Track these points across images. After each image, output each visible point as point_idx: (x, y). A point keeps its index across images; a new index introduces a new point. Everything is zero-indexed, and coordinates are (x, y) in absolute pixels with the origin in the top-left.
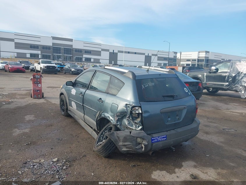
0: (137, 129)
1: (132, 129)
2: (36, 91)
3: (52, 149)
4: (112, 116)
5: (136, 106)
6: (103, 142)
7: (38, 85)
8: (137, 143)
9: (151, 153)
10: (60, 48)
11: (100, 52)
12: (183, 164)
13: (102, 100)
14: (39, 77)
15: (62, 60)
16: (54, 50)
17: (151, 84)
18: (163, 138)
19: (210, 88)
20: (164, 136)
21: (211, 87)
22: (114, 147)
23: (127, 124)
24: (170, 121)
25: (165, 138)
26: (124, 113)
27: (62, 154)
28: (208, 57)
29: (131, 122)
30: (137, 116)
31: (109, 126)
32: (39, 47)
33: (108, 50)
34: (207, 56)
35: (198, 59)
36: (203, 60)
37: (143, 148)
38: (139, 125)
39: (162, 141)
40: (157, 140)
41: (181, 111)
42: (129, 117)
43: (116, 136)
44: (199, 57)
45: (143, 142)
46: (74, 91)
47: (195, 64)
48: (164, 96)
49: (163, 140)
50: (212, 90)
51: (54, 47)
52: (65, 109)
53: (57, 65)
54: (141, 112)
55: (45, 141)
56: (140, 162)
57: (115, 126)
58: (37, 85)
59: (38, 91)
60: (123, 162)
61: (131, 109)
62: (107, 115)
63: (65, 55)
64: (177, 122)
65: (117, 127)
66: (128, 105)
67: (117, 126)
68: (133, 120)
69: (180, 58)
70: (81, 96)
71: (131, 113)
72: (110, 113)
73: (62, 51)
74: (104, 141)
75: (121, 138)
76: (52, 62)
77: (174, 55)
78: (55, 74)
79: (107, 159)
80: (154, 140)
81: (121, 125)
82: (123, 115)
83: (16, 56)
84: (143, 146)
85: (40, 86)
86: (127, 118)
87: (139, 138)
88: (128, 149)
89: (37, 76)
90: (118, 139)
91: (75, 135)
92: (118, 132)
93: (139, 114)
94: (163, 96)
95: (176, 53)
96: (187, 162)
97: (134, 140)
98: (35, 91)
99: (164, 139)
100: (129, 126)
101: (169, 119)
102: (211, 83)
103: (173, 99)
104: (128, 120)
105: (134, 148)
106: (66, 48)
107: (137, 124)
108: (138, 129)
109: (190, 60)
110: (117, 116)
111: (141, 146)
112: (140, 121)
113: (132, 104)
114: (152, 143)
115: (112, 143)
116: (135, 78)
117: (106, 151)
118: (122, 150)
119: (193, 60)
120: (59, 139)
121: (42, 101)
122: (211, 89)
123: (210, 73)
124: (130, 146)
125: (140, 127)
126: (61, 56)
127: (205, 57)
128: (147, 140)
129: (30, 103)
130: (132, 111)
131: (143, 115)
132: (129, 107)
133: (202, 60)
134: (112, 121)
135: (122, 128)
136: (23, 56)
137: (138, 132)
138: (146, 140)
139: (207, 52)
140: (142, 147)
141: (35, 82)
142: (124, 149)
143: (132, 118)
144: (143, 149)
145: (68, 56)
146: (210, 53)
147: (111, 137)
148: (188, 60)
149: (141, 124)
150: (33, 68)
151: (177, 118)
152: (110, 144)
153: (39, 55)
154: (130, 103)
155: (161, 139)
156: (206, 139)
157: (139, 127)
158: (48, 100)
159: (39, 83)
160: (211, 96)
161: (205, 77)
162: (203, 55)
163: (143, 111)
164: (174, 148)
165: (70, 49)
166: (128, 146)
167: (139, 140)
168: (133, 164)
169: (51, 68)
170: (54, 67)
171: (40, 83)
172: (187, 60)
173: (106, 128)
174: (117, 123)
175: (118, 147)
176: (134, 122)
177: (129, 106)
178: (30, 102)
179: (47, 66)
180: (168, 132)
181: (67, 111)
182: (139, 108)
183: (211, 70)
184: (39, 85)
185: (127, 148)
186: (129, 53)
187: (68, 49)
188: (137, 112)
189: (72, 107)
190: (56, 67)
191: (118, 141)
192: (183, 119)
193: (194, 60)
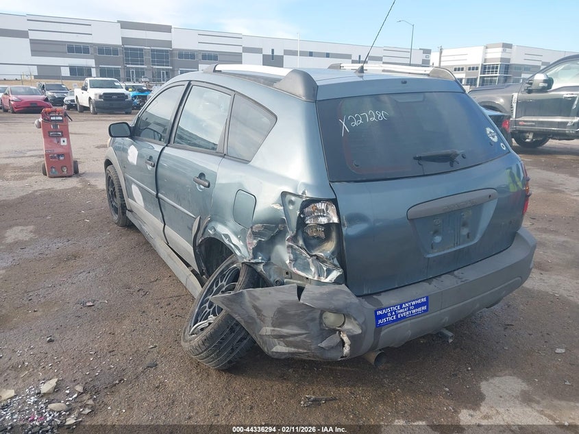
0: (323, 280)
1: (307, 278)
2: (55, 158)
3: (51, 341)
4: (236, 234)
5: (318, 201)
6: (210, 324)
7: (59, 142)
8: (322, 330)
9: (372, 357)
10: (141, 50)
11: (240, 55)
12: (484, 387)
13: (206, 181)
14: (61, 118)
15: (147, 80)
16: (127, 55)
17: (373, 116)
18: (417, 306)
19: (528, 134)
20: (419, 302)
21: (529, 132)
22: (245, 341)
23: (288, 262)
24: (440, 247)
25: (424, 308)
26: (277, 226)
27: (79, 361)
28: (509, 60)
29: (301, 254)
30: (323, 235)
31: (233, 263)
32: (91, 50)
33: (259, 51)
34: (506, 56)
35: (482, 65)
36: (497, 68)
37: (346, 345)
38: (331, 267)
39: (412, 316)
40: (397, 315)
41: (477, 207)
42: (294, 239)
43: (248, 304)
44: (485, 60)
45: (346, 326)
46: (133, 154)
47: (476, 79)
48: (420, 158)
49: (417, 314)
50: (532, 140)
51: (126, 49)
52: (118, 206)
53: (133, 91)
54: (335, 220)
55: (39, 314)
56: (337, 385)
57: (250, 267)
58: (55, 141)
59: (61, 158)
60: (278, 386)
61: (302, 212)
62: (222, 229)
63: (154, 67)
64: (461, 247)
65: (255, 271)
66: (288, 197)
67: (255, 267)
68: (309, 246)
69: (440, 64)
70: (150, 167)
71: (301, 223)
72: (232, 223)
73: (147, 57)
74: (211, 318)
75: (269, 314)
76: (116, 84)
77: (424, 56)
78: (127, 113)
79: (225, 376)
80: (385, 315)
81: (268, 263)
82: (274, 231)
83: (37, 74)
84: (345, 339)
85: (65, 144)
86: (287, 243)
87: (331, 311)
88: (293, 350)
89: (56, 116)
90: (258, 315)
91: (138, 287)
92: (258, 291)
93: (328, 227)
94: (415, 158)
95: (427, 52)
96: (496, 380)
97: (313, 320)
98: (52, 157)
99: (420, 309)
100: (295, 270)
101: (438, 239)
102: (530, 120)
103: (452, 166)
104: (291, 247)
105: (313, 347)
106: (157, 51)
107: (323, 262)
108: (327, 280)
109: (462, 69)
110: (255, 234)
111: (339, 340)
112: (333, 253)
113: (304, 193)
114: (379, 327)
115: (238, 328)
116: (315, 95)
117: (218, 355)
118: (274, 350)
119: (469, 69)
120: (84, 304)
121: (72, 183)
122: (531, 137)
123: (530, 92)
124: (298, 339)
125: (335, 274)
126: (146, 69)
127: (502, 59)
128: (361, 320)
129: (37, 191)
130: (304, 218)
131: (344, 230)
132: (291, 202)
133: (493, 68)
134: (239, 250)
135: (272, 273)
136: (52, 73)
137: (326, 289)
138: (355, 319)
139: (506, 46)
140: (343, 343)
141: (49, 132)
142: (280, 348)
143: (305, 241)
144: (346, 350)
145: (163, 69)
146: (514, 48)
147: (232, 309)
148: (459, 70)
149: (336, 262)
150: (73, 101)
151: (465, 231)
152: (232, 330)
153: (92, 69)
154: (296, 189)
155: (409, 310)
156: (542, 288)
157: (329, 272)
158: (88, 181)
159: (62, 136)
160: (529, 156)
161: (514, 105)
162: (495, 55)
163: (344, 217)
164: (450, 334)
165: (167, 51)
166: (291, 339)
167: (330, 319)
168: (313, 397)
169: (116, 100)
170: (122, 97)
171: (65, 134)
172: (455, 70)
173: (223, 271)
174: (255, 257)
175: (259, 341)
176: (311, 256)
177: (293, 198)
178: (36, 187)
179: (104, 94)
180: (434, 282)
181: (124, 213)
182: (329, 207)
183: (531, 84)
184: (62, 139)
185: (288, 344)
186: (311, 54)
187: (162, 51)
188: (323, 220)
189: (134, 199)
190: (127, 97)
191: (258, 321)
192: (483, 236)
193: (473, 69)
